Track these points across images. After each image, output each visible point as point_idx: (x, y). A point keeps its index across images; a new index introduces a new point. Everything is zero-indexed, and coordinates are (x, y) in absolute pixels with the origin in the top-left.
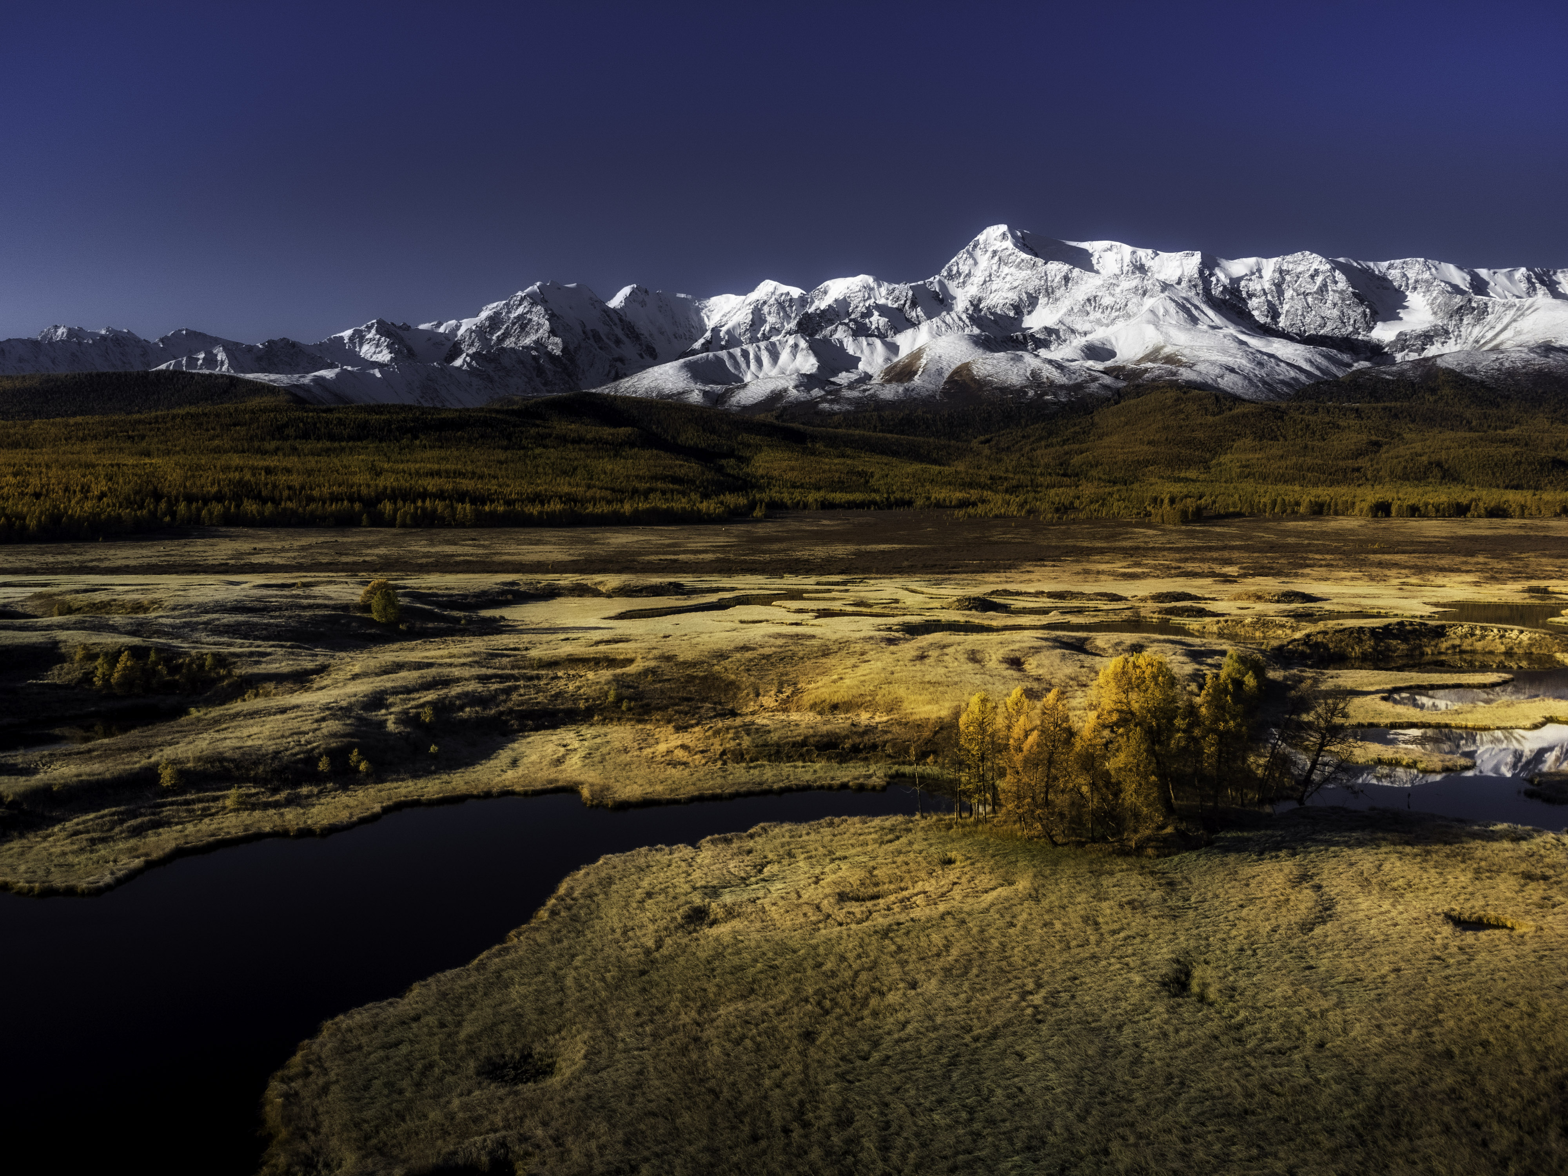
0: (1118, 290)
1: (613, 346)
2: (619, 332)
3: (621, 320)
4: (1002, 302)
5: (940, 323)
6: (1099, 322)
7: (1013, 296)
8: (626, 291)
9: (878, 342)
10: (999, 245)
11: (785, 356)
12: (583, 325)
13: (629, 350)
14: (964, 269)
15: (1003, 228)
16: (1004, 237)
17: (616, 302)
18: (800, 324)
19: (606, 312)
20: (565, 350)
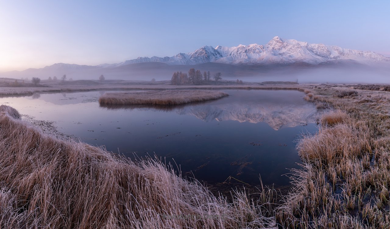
0: (295, 47)
2: (216, 53)
4: (277, 48)
5: (267, 51)
6: (292, 52)
7: (279, 48)
8: (218, 46)
9: (257, 54)
10: (277, 40)
11: (242, 56)
12: (211, 52)
13: (218, 55)
14: (271, 43)
15: (277, 37)
16: (277, 38)
17: (216, 49)
18: (245, 51)
19: (215, 50)
20: (208, 56)
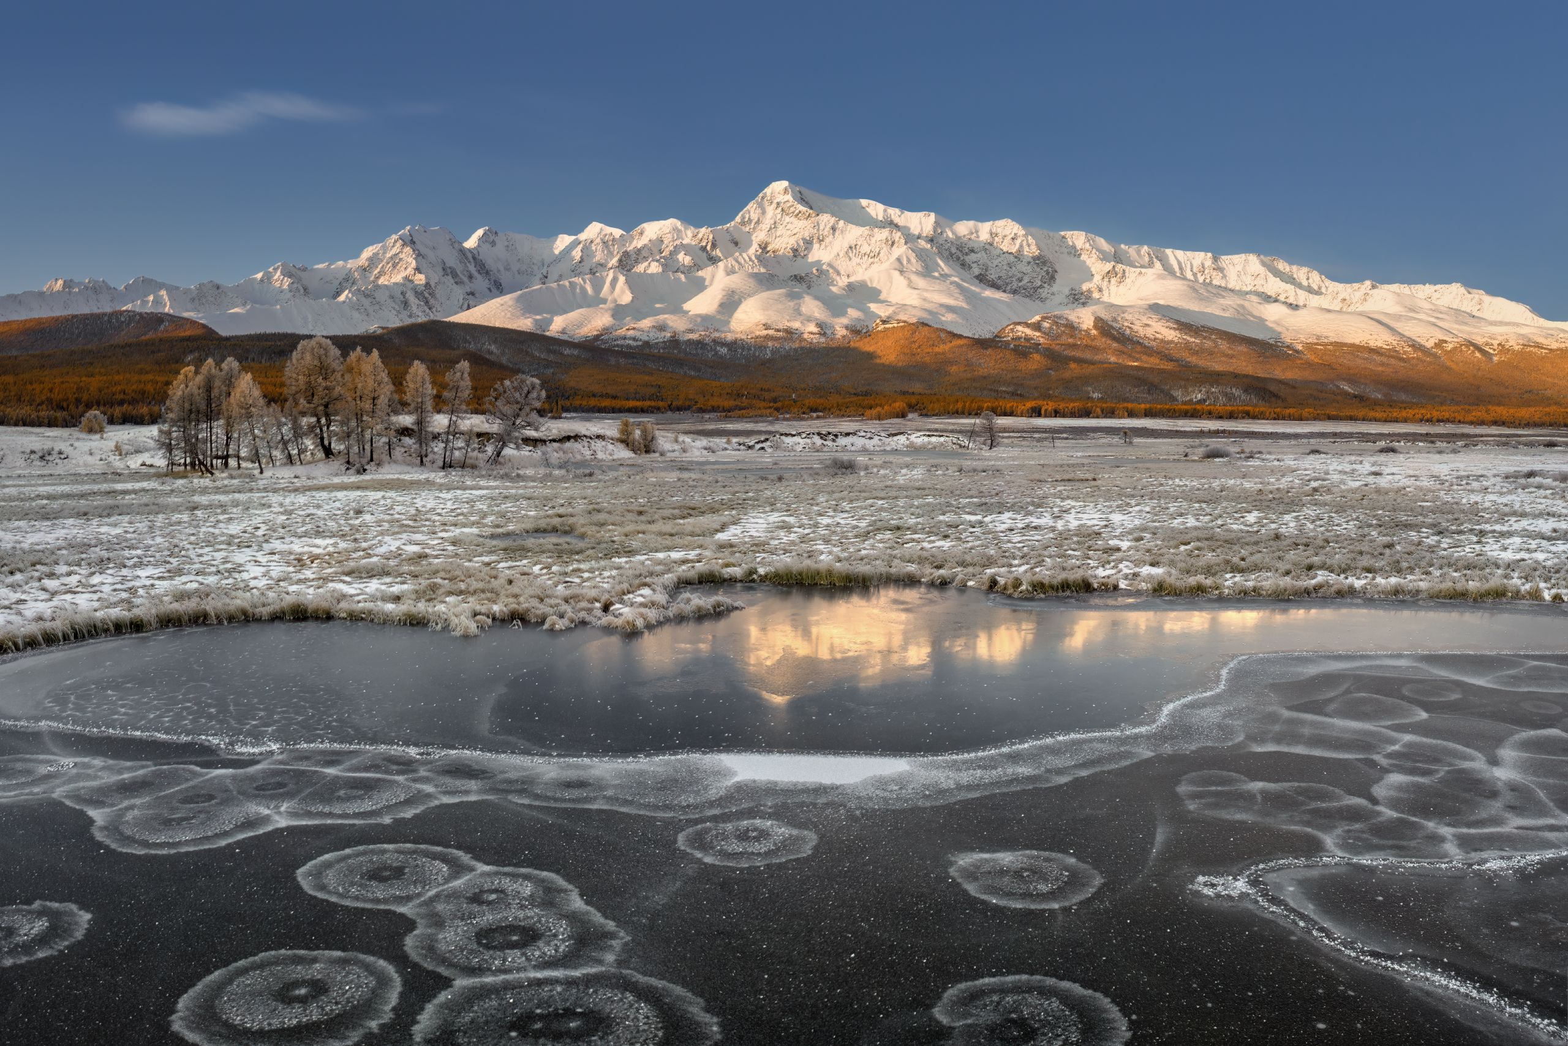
0: (873, 240)
1: (466, 279)
2: (472, 268)
3: (474, 258)
4: (784, 246)
5: (734, 263)
6: (858, 266)
7: (792, 242)
8: (480, 232)
10: (781, 198)
13: (480, 284)
14: (754, 217)
15: (785, 183)
16: (786, 191)
17: (471, 243)
18: (620, 261)
19: (463, 251)
20: (427, 285)
